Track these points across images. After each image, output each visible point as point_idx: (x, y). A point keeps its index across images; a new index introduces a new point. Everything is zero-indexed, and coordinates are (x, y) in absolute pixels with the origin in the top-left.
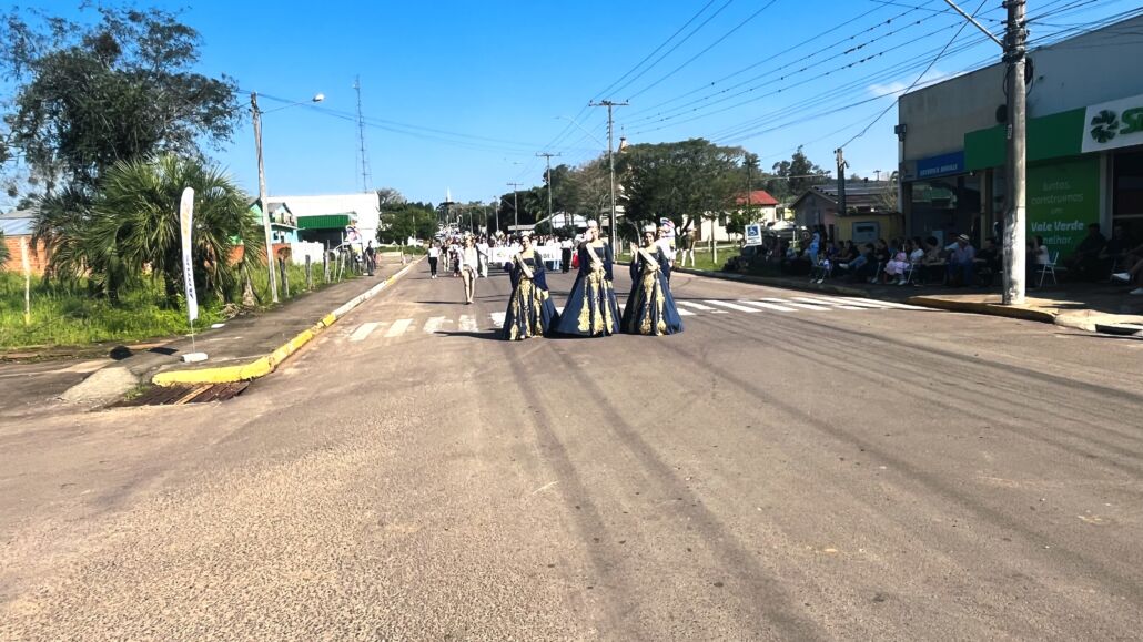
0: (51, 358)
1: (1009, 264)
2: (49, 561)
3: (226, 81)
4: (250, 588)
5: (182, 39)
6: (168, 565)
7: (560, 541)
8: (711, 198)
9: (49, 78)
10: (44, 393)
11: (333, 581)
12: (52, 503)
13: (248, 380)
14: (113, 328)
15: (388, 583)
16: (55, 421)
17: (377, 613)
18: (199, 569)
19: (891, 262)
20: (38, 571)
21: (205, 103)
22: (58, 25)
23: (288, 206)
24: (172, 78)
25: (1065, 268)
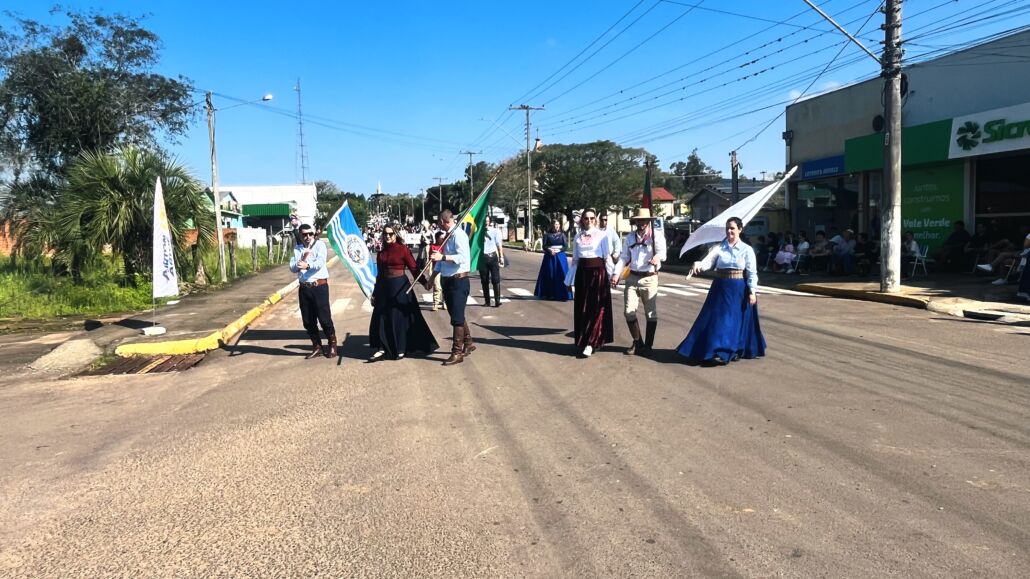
0: (19, 330)
1: (887, 256)
2: (29, 518)
3: (183, 80)
4: (220, 543)
5: (145, 42)
6: (141, 522)
7: (502, 501)
8: (614, 193)
9: (20, 75)
10: (15, 362)
11: (296, 536)
12: (29, 464)
13: (204, 352)
14: (76, 303)
15: (348, 538)
16: (26, 387)
17: (340, 566)
18: (171, 525)
19: (781, 253)
20: (20, 526)
21: (162, 101)
22: (30, 27)
23: (234, 195)
24: (134, 77)
25: (933, 261)
